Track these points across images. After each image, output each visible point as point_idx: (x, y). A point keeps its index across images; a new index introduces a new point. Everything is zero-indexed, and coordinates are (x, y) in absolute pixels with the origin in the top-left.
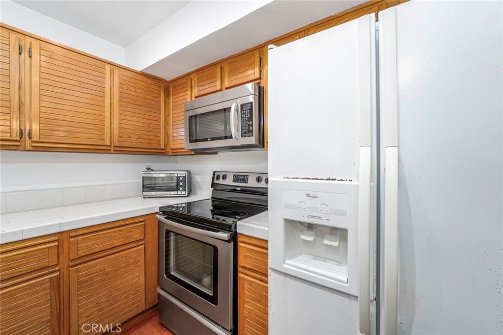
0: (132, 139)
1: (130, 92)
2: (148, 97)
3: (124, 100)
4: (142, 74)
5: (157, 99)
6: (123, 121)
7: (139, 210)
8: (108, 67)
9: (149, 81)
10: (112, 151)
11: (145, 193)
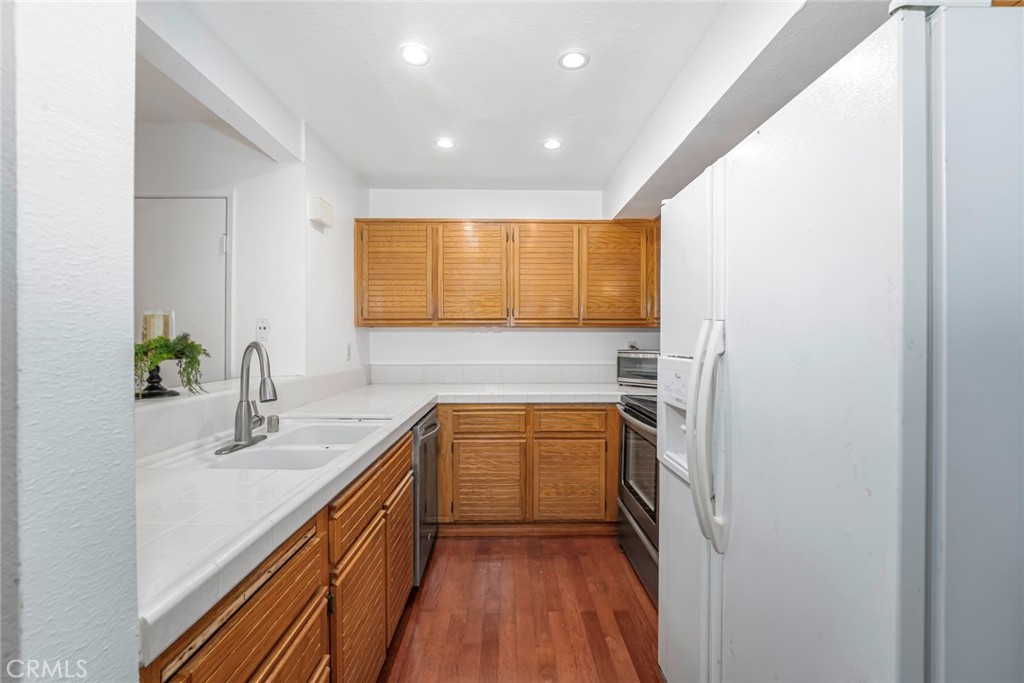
0: (602, 310)
1: (600, 251)
2: (623, 251)
3: (594, 262)
4: (617, 222)
5: (635, 251)
6: (591, 288)
7: (599, 395)
8: (576, 228)
9: (625, 229)
10: (581, 325)
11: (621, 379)
